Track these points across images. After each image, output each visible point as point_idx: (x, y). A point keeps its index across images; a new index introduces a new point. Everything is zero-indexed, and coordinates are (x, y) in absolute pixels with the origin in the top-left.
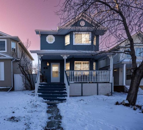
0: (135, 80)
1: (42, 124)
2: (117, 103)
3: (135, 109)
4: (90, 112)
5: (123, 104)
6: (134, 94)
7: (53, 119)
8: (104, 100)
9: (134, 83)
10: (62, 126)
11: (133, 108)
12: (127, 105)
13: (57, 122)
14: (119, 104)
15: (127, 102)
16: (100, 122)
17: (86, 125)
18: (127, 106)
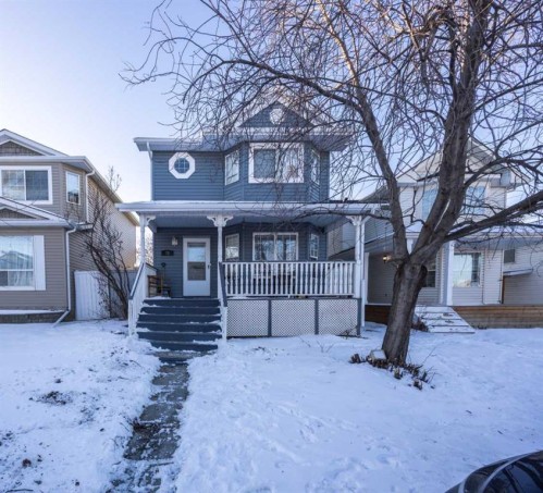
0: (401, 294)
1: (128, 411)
2: (356, 360)
3: (398, 376)
4: (269, 382)
5: (371, 363)
6: (400, 332)
7: (163, 400)
8: (325, 350)
9: (400, 301)
10: (180, 416)
11: (393, 373)
12: (379, 364)
13: (170, 408)
14: (360, 362)
15: (381, 355)
16: (285, 409)
17: (243, 414)
18: (379, 367)
